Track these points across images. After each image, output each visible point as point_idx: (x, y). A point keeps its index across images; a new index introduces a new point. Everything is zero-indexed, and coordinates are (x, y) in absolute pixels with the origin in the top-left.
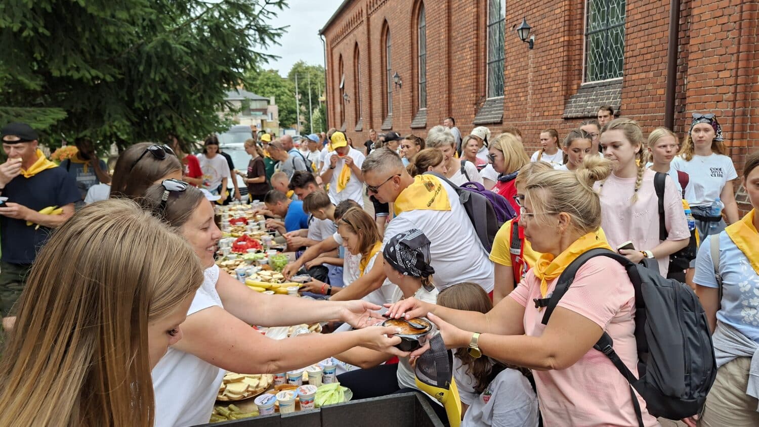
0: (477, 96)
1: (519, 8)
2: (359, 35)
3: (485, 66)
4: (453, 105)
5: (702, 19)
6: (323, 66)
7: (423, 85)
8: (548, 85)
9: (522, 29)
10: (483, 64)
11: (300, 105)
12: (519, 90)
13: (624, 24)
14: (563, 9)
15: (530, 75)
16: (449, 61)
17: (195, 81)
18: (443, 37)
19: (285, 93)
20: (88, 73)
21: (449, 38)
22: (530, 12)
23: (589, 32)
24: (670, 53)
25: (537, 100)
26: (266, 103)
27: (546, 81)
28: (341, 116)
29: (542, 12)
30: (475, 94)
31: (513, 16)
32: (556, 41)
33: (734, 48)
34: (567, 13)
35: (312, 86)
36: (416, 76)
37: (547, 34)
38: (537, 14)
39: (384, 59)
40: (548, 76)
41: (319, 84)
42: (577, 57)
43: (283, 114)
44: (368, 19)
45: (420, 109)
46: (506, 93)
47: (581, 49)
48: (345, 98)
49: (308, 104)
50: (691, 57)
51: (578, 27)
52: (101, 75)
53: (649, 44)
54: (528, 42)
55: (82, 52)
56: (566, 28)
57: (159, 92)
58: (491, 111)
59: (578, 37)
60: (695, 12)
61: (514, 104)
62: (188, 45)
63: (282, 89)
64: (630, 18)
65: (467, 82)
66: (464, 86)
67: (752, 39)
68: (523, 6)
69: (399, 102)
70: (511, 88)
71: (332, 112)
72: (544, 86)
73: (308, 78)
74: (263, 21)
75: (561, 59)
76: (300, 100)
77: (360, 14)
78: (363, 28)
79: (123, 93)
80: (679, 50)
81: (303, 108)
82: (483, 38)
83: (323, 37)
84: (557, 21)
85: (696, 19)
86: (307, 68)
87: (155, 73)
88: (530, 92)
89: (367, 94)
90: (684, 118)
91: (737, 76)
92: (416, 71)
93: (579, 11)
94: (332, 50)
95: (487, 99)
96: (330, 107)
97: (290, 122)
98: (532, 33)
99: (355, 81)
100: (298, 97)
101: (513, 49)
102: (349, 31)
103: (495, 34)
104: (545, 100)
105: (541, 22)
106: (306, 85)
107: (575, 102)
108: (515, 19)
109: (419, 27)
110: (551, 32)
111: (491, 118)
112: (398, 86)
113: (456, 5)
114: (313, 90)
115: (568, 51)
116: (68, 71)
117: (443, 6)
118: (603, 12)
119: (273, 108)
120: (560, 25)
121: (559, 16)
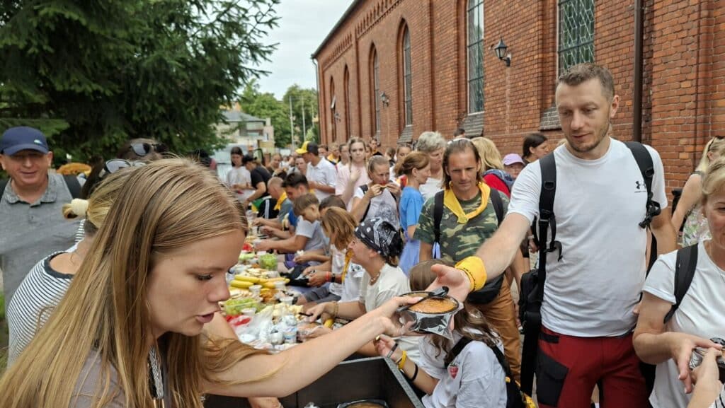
0: (459, 112)
1: (497, 28)
2: (349, 57)
3: (466, 84)
4: (437, 121)
5: (664, 34)
6: (316, 89)
7: (409, 103)
8: (524, 100)
9: (499, 48)
10: (464, 83)
11: (295, 126)
12: (498, 105)
13: (593, 42)
14: (537, 29)
15: (508, 91)
16: (432, 80)
17: (191, 96)
18: (427, 57)
19: (280, 114)
20: (89, 88)
21: (432, 58)
22: (507, 33)
23: (562, 49)
24: (636, 67)
25: (514, 115)
26: (262, 124)
27: (522, 96)
28: (333, 134)
29: (517, 32)
30: (457, 111)
31: (491, 36)
32: (531, 58)
33: (694, 60)
34: (540, 32)
35: (306, 108)
36: (402, 95)
37: (522, 52)
38: (513, 34)
39: (372, 80)
40: (525, 91)
41: (312, 107)
42: (551, 73)
43: (278, 134)
44: (357, 43)
45: (407, 126)
46: (486, 108)
47: (554, 66)
48: (336, 117)
49: (302, 125)
50: (655, 69)
51: (551, 45)
52: (102, 89)
53: (617, 58)
54: (505, 60)
55: (84, 68)
56: (540, 46)
57: (156, 105)
58: (472, 125)
59: (551, 54)
60: (657, 27)
61: (493, 118)
62: (183, 61)
63: (277, 111)
64: (599, 35)
65: (449, 99)
66: (446, 103)
67: (709, 52)
68: (500, 27)
69: (386, 120)
70: (490, 103)
71: (324, 131)
72: (521, 101)
73: (302, 101)
74: (254, 39)
75: (536, 75)
76: (294, 122)
77: (349, 38)
78: (352, 51)
79: (122, 107)
80: (644, 63)
81: (298, 129)
82: (464, 58)
83: (316, 61)
84: (532, 40)
85: (658, 34)
86: (301, 91)
87: (152, 87)
88: (508, 106)
89: (357, 113)
90: (651, 126)
91: (697, 86)
92: (401, 90)
93: (551, 31)
94: (323, 72)
95: (469, 115)
96: (323, 126)
97: (284, 142)
98: (508, 52)
99: (345, 101)
100: (293, 118)
101: (492, 68)
102: (340, 54)
103: (475, 54)
104: (522, 114)
105: (516, 41)
106: (300, 107)
107: (550, 115)
108: (493, 39)
109: (404, 49)
110: (526, 50)
111: (472, 132)
112: (385, 105)
113: (438, 27)
114: (307, 111)
115: (542, 67)
116: (70, 85)
117: (426, 29)
118: (574, 31)
119: (269, 129)
120: (534, 44)
121: (533, 35)
